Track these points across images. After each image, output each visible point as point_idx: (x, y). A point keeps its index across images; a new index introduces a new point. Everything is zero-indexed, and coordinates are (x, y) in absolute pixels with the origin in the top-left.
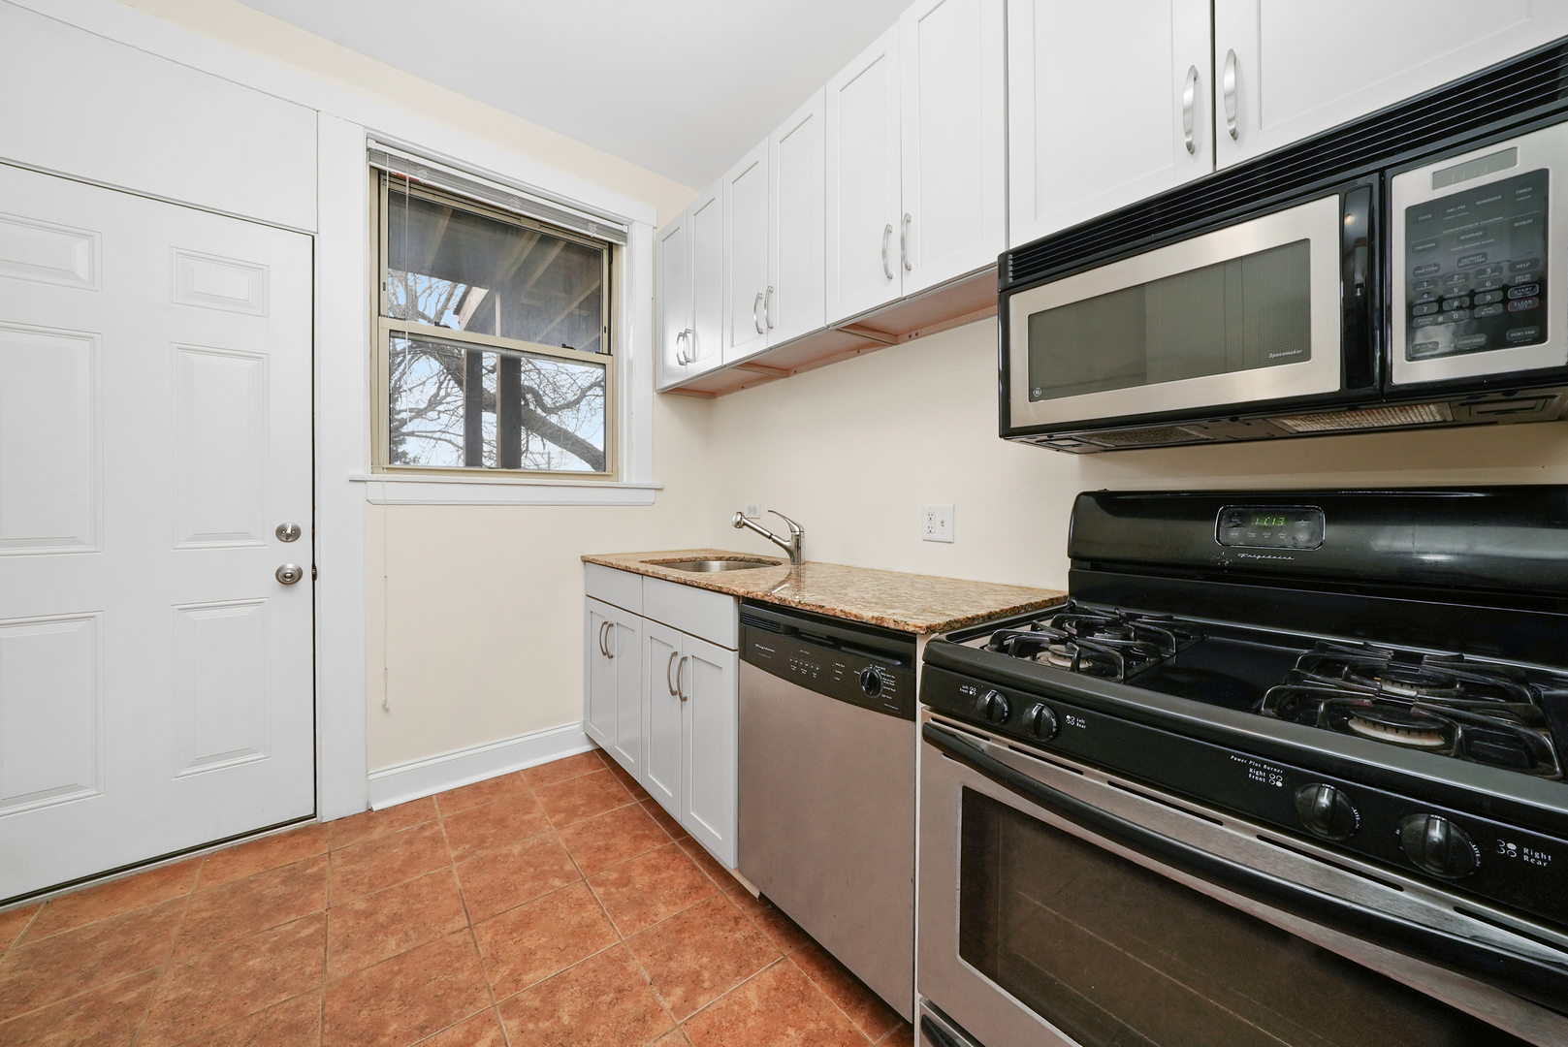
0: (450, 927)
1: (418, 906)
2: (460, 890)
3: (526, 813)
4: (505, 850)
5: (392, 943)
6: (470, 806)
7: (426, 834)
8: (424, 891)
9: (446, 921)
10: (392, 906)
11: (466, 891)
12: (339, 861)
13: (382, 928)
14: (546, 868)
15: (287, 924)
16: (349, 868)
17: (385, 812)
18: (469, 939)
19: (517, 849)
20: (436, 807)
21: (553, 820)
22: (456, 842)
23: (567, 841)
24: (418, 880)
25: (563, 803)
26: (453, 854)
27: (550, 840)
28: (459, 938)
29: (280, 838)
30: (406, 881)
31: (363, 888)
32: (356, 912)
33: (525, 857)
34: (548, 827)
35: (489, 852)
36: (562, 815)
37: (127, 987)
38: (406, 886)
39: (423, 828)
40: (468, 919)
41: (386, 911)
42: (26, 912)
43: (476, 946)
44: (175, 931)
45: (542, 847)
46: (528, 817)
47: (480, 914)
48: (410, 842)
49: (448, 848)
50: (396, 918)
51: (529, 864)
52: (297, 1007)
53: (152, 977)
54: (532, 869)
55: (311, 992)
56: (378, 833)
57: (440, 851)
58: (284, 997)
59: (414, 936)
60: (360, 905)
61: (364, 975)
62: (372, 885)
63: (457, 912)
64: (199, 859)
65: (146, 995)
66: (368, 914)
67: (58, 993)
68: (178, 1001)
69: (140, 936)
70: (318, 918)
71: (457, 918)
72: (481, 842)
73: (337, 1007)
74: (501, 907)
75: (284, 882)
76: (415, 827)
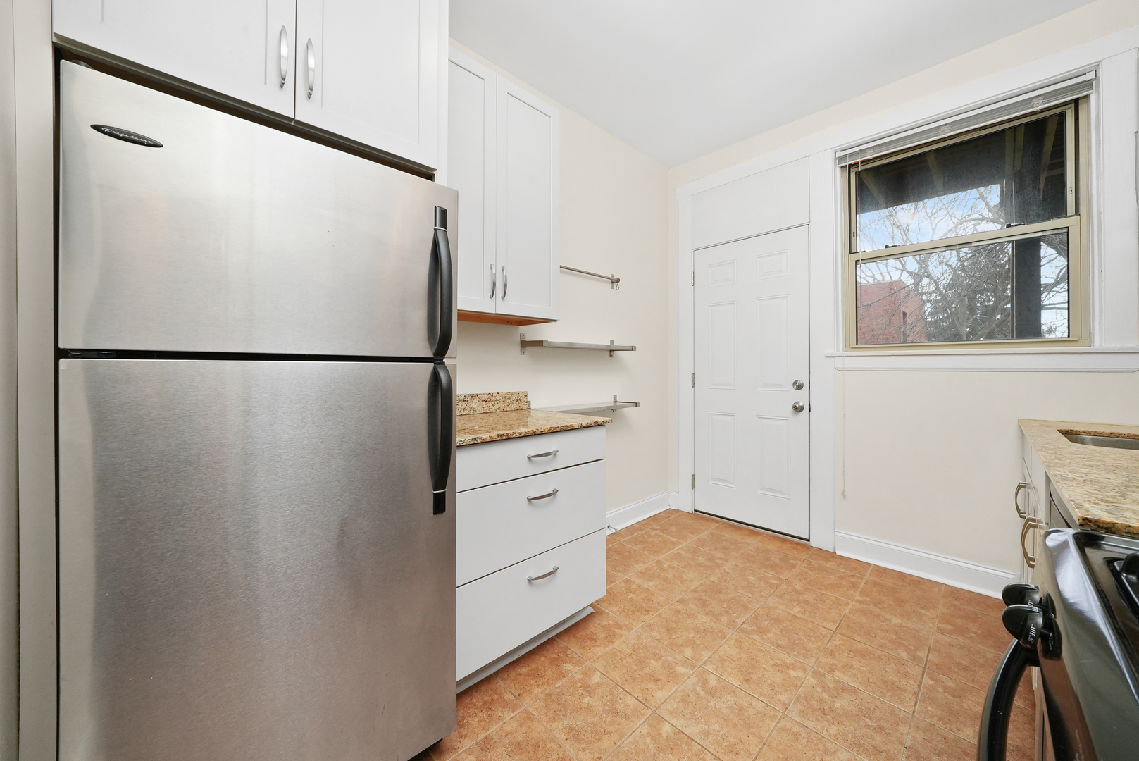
0: (825, 624)
1: (820, 605)
2: (845, 615)
3: (922, 608)
4: (888, 616)
5: (797, 609)
6: (889, 582)
7: (852, 580)
8: (828, 601)
9: (826, 621)
10: (809, 597)
11: (848, 617)
12: (805, 565)
13: (799, 602)
14: (904, 642)
15: (770, 574)
16: (806, 570)
17: (842, 558)
18: (829, 636)
19: (896, 621)
20: (869, 571)
21: (940, 625)
22: (863, 593)
23: (937, 642)
24: (830, 596)
25: (959, 622)
26: (858, 597)
27: (924, 633)
28: (824, 631)
29: (792, 543)
30: (824, 592)
31: (804, 581)
32: (795, 588)
33: (897, 629)
34: (932, 625)
35: (878, 610)
36: (950, 627)
37: (721, 559)
38: (822, 594)
39: (853, 576)
40: (837, 629)
41: (806, 596)
42: (718, 522)
43: (829, 641)
44: (741, 552)
45: (914, 632)
46: (923, 612)
47: (844, 632)
48: (841, 578)
49: (858, 593)
50: (807, 603)
51: (896, 632)
52: (751, 601)
53: (727, 561)
54: (894, 636)
55: (758, 601)
56: (830, 565)
57: (852, 592)
58: (750, 595)
59: (807, 614)
60: (798, 587)
61: (778, 611)
62: (809, 583)
63: (834, 622)
64: (763, 534)
65: (722, 564)
66: (798, 592)
67: (709, 548)
68: (727, 573)
69: (733, 547)
70: (780, 580)
71: (832, 624)
72: (878, 603)
73: (761, 612)
74: (858, 638)
75: (780, 559)
76: (849, 573)
